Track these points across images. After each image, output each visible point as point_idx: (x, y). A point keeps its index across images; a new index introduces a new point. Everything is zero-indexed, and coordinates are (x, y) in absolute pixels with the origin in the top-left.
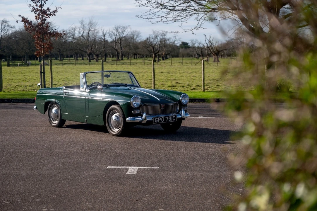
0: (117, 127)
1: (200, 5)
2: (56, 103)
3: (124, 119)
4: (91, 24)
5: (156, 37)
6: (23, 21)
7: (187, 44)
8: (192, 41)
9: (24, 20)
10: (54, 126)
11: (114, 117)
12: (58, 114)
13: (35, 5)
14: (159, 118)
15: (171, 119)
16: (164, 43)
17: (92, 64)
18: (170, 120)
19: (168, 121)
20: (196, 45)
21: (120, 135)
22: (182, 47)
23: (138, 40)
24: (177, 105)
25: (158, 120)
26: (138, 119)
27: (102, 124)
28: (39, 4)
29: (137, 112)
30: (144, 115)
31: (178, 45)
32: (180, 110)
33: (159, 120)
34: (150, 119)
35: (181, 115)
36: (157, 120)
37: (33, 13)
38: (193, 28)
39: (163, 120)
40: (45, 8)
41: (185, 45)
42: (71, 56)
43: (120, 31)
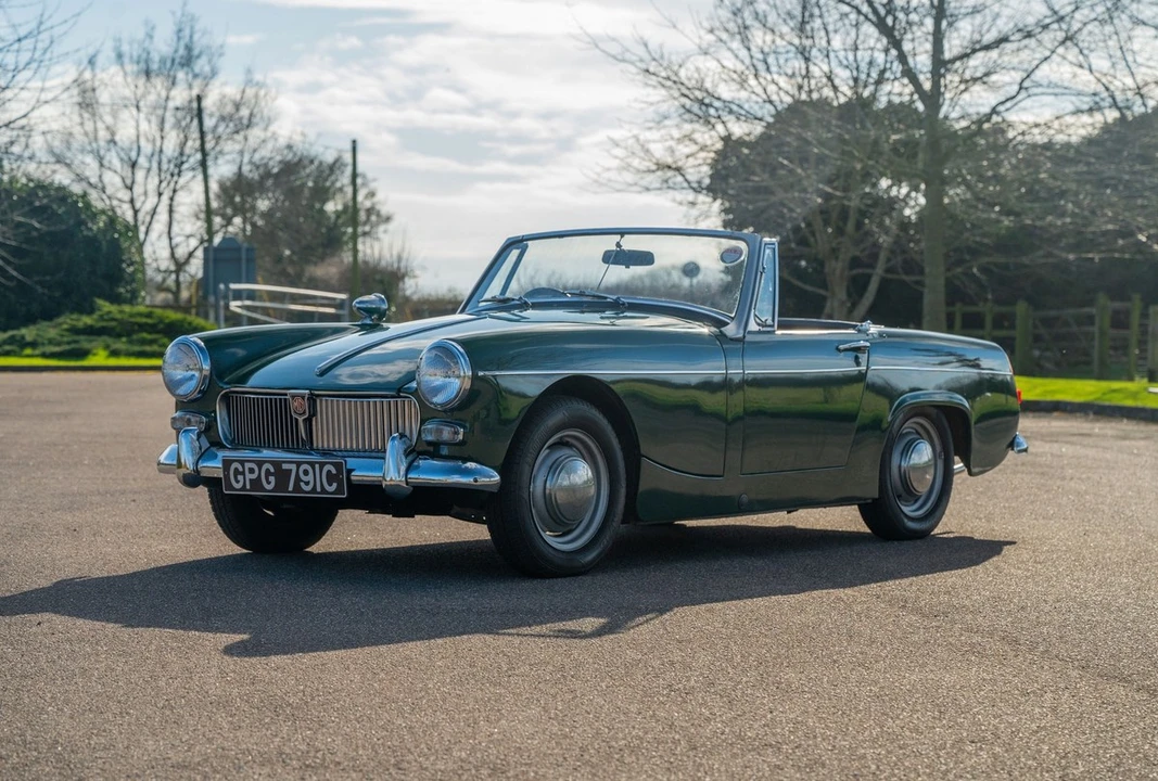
14: (247, 465)
15: (310, 478)
18: (307, 483)
19: (297, 488)
25: (243, 473)
33: (249, 476)
36: (240, 478)
39: (272, 479)
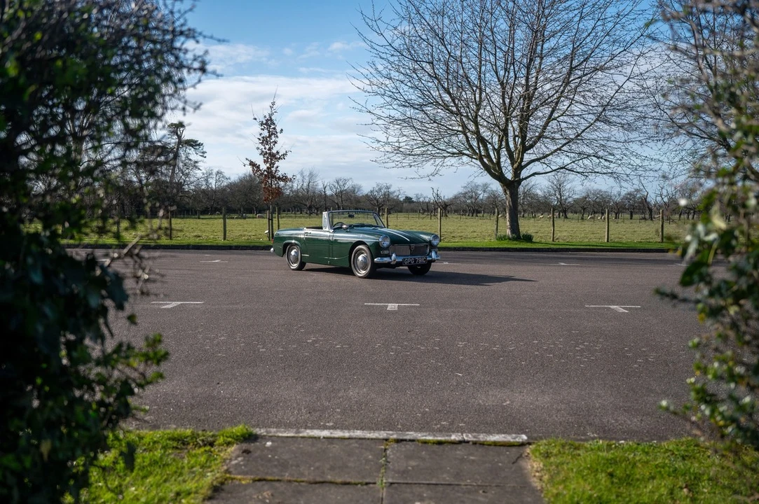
0: (364, 269)
1: (438, 149)
2: (296, 244)
3: (372, 259)
4: (311, 175)
5: (380, 189)
6: (250, 164)
7: (411, 199)
8: (417, 195)
9: (252, 164)
10: (293, 270)
11: (360, 258)
12: (298, 256)
13: (263, 147)
14: (408, 259)
15: (421, 260)
16: (387, 197)
17: (312, 217)
18: (420, 262)
19: (418, 263)
20: (421, 200)
21: (368, 277)
22: (406, 202)
23: (360, 194)
24: (427, 246)
26: (386, 260)
27: (347, 266)
28: (267, 147)
29: (386, 252)
30: (394, 255)
31: (402, 199)
32: (430, 251)
33: (408, 261)
34: (400, 260)
35: (431, 257)
36: (406, 262)
37: (262, 156)
38: (430, 174)
39: (413, 261)
40: (274, 151)
41: (408, 200)
42: (289, 211)
43: (341, 183)
